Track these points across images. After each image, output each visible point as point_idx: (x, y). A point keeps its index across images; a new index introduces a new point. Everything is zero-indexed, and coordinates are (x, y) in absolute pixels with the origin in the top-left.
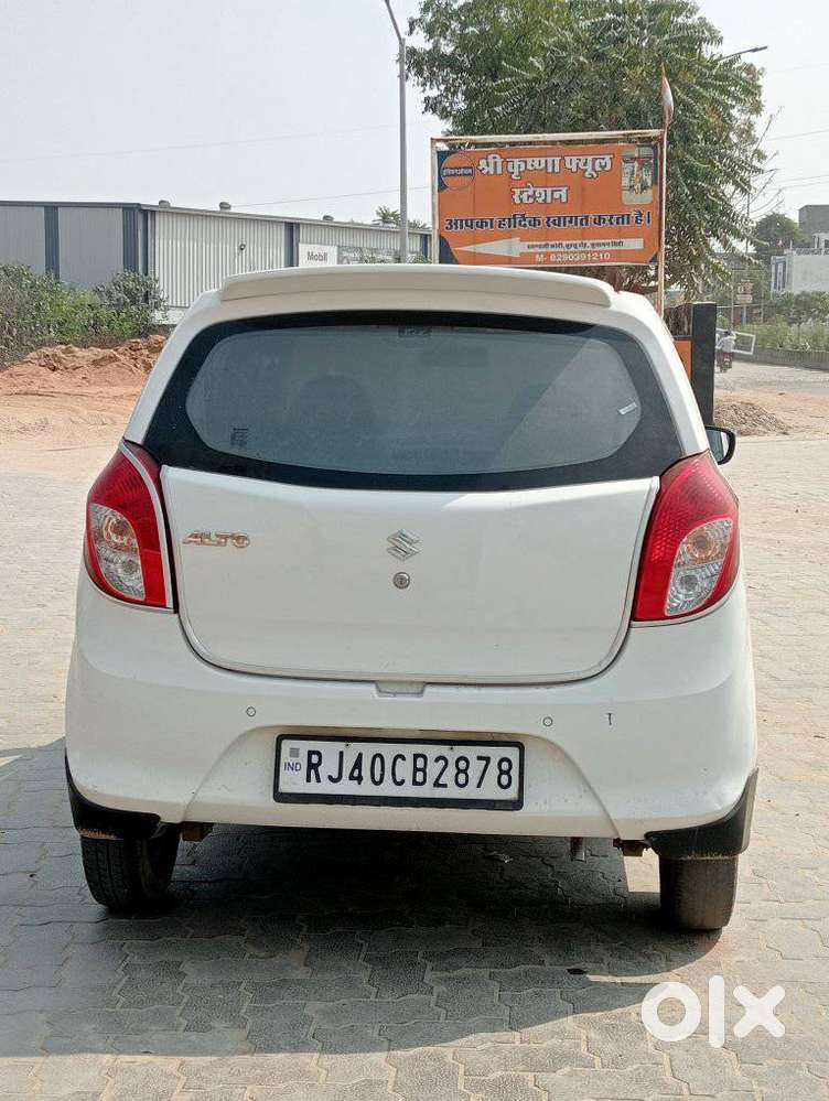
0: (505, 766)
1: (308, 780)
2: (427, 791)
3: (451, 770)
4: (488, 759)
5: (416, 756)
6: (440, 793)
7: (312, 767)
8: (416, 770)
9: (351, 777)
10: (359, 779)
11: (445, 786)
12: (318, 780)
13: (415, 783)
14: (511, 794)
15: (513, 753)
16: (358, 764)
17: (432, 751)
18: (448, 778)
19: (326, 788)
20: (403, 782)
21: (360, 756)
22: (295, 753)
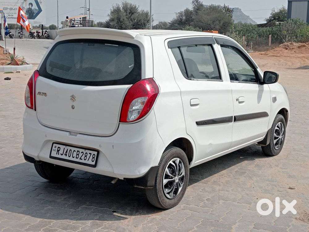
0: (94, 156)
1: (57, 154)
2: (78, 160)
3: (84, 156)
4: (91, 154)
5: (78, 151)
6: (81, 161)
7: (58, 151)
8: (77, 154)
9: (65, 155)
10: (66, 155)
11: (82, 159)
12: (59, 154)
13: (76, 158)
14: (94, 163)
15: (96, 153)
16: (67, 152)
17: (81, 150)
18: (83, 158)
19: (60, 156)
20: (74, 157)
21: (68, 149)
22: (55, 147)
